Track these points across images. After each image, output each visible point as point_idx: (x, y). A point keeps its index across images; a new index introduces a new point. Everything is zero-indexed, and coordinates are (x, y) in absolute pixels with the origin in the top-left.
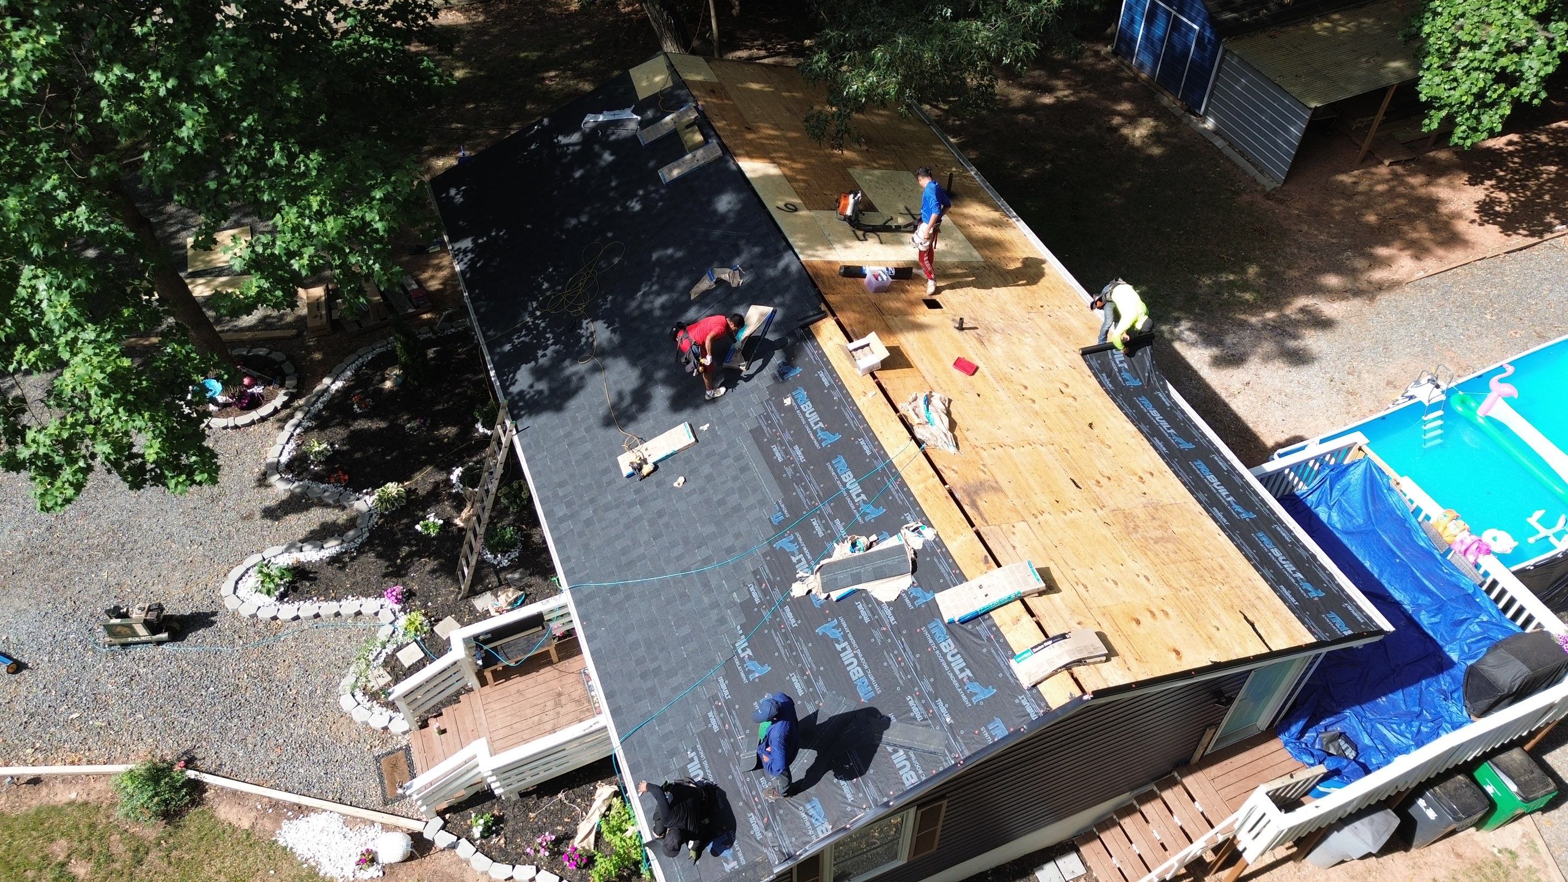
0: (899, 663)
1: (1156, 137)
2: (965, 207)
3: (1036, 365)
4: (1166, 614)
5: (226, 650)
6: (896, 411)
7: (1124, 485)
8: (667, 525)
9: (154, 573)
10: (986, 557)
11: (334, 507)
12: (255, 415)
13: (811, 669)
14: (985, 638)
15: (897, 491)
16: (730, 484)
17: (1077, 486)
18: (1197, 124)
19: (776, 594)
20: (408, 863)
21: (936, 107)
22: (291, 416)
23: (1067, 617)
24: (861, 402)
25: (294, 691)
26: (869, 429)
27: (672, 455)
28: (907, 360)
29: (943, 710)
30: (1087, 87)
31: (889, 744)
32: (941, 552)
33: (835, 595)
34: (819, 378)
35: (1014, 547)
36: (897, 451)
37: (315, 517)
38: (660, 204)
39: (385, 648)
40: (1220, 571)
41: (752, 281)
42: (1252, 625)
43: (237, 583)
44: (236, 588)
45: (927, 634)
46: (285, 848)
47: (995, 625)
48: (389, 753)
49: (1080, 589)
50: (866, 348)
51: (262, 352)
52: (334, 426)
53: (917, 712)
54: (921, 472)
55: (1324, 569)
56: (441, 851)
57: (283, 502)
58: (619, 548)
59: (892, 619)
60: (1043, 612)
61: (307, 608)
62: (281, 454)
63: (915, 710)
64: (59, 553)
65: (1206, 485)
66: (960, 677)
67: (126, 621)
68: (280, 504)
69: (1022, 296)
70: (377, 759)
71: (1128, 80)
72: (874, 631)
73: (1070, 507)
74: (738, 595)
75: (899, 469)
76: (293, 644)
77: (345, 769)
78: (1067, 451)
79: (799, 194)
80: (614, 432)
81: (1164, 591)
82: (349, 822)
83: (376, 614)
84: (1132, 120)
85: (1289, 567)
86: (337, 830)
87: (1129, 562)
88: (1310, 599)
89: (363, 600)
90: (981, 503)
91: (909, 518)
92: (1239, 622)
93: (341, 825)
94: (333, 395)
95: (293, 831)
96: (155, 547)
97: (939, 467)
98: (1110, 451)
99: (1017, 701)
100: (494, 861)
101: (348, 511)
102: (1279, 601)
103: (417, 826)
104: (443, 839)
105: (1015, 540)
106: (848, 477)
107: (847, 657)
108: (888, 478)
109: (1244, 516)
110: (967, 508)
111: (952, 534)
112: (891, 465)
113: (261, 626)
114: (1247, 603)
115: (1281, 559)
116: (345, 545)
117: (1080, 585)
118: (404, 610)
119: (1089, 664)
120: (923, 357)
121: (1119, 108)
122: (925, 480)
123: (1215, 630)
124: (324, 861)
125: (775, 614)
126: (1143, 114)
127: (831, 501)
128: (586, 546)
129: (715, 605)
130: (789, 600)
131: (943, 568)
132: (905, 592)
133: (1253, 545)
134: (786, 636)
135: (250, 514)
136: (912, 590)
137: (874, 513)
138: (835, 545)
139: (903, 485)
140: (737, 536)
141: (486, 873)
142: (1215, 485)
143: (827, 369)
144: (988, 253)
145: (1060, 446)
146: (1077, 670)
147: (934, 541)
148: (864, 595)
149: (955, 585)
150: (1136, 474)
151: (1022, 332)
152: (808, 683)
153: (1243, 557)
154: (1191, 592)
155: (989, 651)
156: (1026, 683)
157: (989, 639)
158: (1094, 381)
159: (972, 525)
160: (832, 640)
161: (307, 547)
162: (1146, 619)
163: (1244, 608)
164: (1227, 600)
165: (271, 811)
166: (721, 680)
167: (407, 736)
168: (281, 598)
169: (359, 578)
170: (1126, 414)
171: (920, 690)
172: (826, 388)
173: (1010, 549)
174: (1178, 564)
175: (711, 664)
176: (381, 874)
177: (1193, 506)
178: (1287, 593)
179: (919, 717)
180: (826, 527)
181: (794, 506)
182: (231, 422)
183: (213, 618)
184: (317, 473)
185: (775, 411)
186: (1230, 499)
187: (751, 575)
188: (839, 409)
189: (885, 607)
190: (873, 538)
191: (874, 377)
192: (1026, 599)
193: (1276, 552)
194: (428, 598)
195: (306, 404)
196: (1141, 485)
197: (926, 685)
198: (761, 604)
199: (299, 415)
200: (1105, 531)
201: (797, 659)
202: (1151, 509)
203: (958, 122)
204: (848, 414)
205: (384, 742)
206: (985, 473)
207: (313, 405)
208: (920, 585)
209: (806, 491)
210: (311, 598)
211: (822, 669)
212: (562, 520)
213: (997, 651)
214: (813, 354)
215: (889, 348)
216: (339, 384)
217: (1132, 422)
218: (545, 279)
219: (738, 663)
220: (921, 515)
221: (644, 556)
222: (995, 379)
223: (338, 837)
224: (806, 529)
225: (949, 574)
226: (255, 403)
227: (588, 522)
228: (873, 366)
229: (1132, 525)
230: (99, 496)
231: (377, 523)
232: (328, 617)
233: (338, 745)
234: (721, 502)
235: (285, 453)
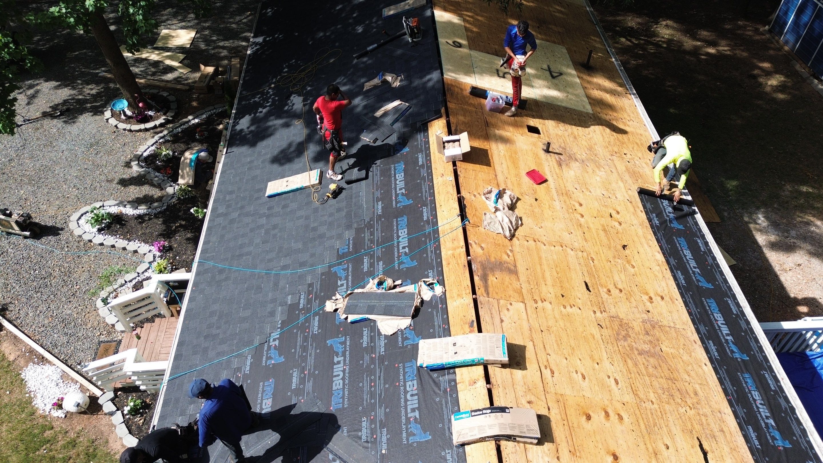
0: (371, 387)
1: (781, 88)
2: (596, 77)
3: (598, 192)
4: (621, 418)
5: (57, 252)
6: (459, 192)
7: (632, 300)
8: (275, 236)
9: (46, 198)
10: (473, 321)
11: (157, 187)
12: (142, 126)
13: (310, 370)
14: (442, 389)
15: (432, 252)
16: (326, 218)
17: (588, 289)
18: (817, 85)
19: (315, 305)
20: (82, 415)
21: (630, 41)
22: (161, 132)
23: (520, 393)
24: (437, 181)
25: (78, 287)
26: (433, 202)
27: (301, 189)
28: (489, 160)
29: (384, 439)
30: (742, 48)
31: (332, 452)
32: (442, 308)
33: (351, 318)
34: (417, 158)
35: (502, 321)
36: (445, 222)
37: (146, 190)
38: (375, 30)
39: (139, 276)
40: (692, 395)
41: (405, 86)
42: (705, 454)
43: (82, 215)
44: (80, 218)
45: (401, 370)
46: (23, 380)
47: (455, 381)
48: (107, 342)
49: (547, 373)
50: (457, 143)
51: (165, 94)
52: (181, 143)
53: (364, 434)
54: (455, 242)
55: (799, 423)
56: (105, 414)
57: (133, 177)
58: (240, 243)
59: (383, 350)
60: (499, 382)
61: (109, 240)
62: (145, 151)
63: (364, 430)
64: (7, 175)
65: (710, 320)
66: (409, 415)
67: (8, 219)
68: (130, 179)
69: (612, 143)
70: (100, 343)
71: (773, 49)
72: (365, 355)
73: (572, 303)
74: (291, 298)
75: (441, 235)
76: (93, 259)
77: (79, 343)
78: (593, 260)
79: (468, 39)
80: (276, 167)
81: (628, 398)
82: (64, 376)
83: (145, 254)
84: (768, 74)
85: (764, 411)
86: (55, 379)
87: (606, 364)
88: (775, 448)
89: (143, 244)
90: (492, 279)
91: (430, 274)
92: (692, 447)
93: (59, 376)
94: (190, 126)
95: (32, 371)
96: (55, 185)
97: (470, 241)
98: (632, 270)
99: (443, 454)
100: (130, 433)
101: (163, 192)
102: (741, 440)
103: (98, 393)
104: (108, 407)
105: (506, 316)
106: (403, 233)
107: (338, 370)
108: (430, 240)
109: (737, 355)
110: (476, 278)
111: (455, 295)
112: (436, 231)
113: (82, 243)
114: (708, 432)
115: (758, 402)
116: (150, 210)
117: (548, 370)
118: (161, 257)
119: (519, 442)
120: (504, 162)
121: (761, 65)
122: (455, 249)
123: (664, 448)
124: (39, 396)
125: (307, 320)
126: (777, 72)
127: (383, 247)
128: (222, 236)
129: (274, 301)
130: (321, 312)
131: (438, 321)
132: (401, 331)
133: (736, 382)
134: (305, 339)
135: (113, 180)
136: (407, 331)
137: (408, 263)
138: (371, 280)
139: (438, 248)
140: (313, 255)
141: (121, 438)
142: (719, 323)
143: (426, 152)
144: (599, 110)
145: (589, 254)
146: (503, 444)
147: (440, 297)
148: (372, 324)
149: (440, 337)
150: (647, 294)
151: (599, 166)
152: (302, 381)
153: (720, 390)
154: (656, 406)
155: (441, 401)
156: (456, 440)
157: (445, 391)
158: (643, 216)
159: (474, 292)
160: (335, 352)
161: (128, 206)
162: (598, 417)
163: (704, 436)
164: (689, 424)
165: (28, 354)
166: (249, 357)
167: (123, 334)
168: (100, 230)
169: (148, 231)
170: (661, 247)
171: (375, 416)
172: (419, 166)
173: (497, 321)
174: (653, 379)
175: (250, 343)
176: (63, 416)
177: (690, 334)
178: (753, 435)
179: (364, 438)
180: (372, 265)
181: (358, 244)
182: (128, 127)
183: (60, 232)
184: (158, 166)
185: (378, 174)
186: (729, 338)
187: (306, 287)
188: (421, 183)
189: (382, 338)
190: (399, 282)
191: (454, 164)
192: (489, 367)
193: (756, 395)
194: (178, 254)
195: (172, 127)
196: (648, 304)
197: (380, 413)
198: (303, 309)
199: (165, 132)
200: (595, 331)
201: (304, 359)
202: (647, 326)
203: (640, 52)
204: (425, 188)
205: (109, 333)
206: (509, 256)
207: (176, 128)
208: (414, 329)
209: (371, 235)
210: (116, 235)
211: (317, 372)
212: (219, 215)
213: (447, 403)
214: (421, 140)
215: (471, 147)
216: (197, 121)
217: (664, 254)
218: (287, 67)
219: (266, 348)
220: (441, 273)
221: (249, 254)
222: (557, 192)
223: (54, 383)
224: (358, 262)
225: (439, 327)
226: (146, 119)
227: (232, 221)
228: (455, 156)
229: (623, 333)
230: (44, 150)
231: (174, 202)
232: (119, 249)
233: (84, 327)
234: (314, 229)
235: (148, 151)
